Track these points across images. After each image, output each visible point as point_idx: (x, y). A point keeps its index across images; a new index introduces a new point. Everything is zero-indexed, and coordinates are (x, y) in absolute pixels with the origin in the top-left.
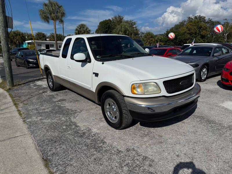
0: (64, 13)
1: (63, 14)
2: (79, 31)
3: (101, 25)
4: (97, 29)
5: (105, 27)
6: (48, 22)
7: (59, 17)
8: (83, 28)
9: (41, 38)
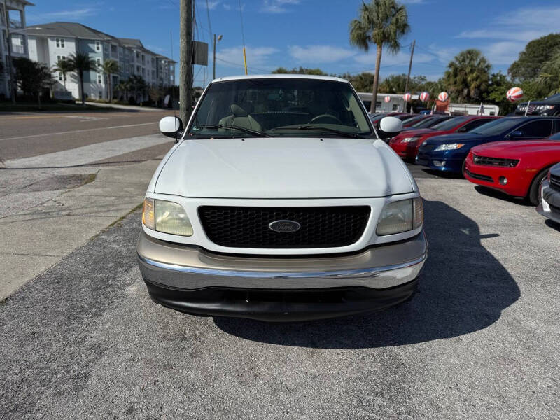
0: (405, 25)
1: (403, 28)
2: (456, 69)
3: (530, 50)
4: (515, 63)
5: (542, 55)
6: (367, 47)
7: (390, 35)
8: (472, 59)
9: (366, 86)
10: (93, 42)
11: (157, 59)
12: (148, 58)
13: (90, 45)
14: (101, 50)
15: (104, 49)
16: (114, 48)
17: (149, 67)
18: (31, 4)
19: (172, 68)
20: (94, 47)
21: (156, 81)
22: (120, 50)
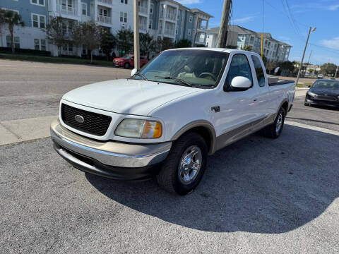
10: (240, 35)
11: (278, 45)
12: (273, 44)
13: (239, 37)
14: (244, 40)
15: (247, 39)
16: (252, 38)
17: (272, 49)
18: (212, 17)
19: (288, 50)
20: (241, 38)
21: (275, 59)
22: (255, 39)
